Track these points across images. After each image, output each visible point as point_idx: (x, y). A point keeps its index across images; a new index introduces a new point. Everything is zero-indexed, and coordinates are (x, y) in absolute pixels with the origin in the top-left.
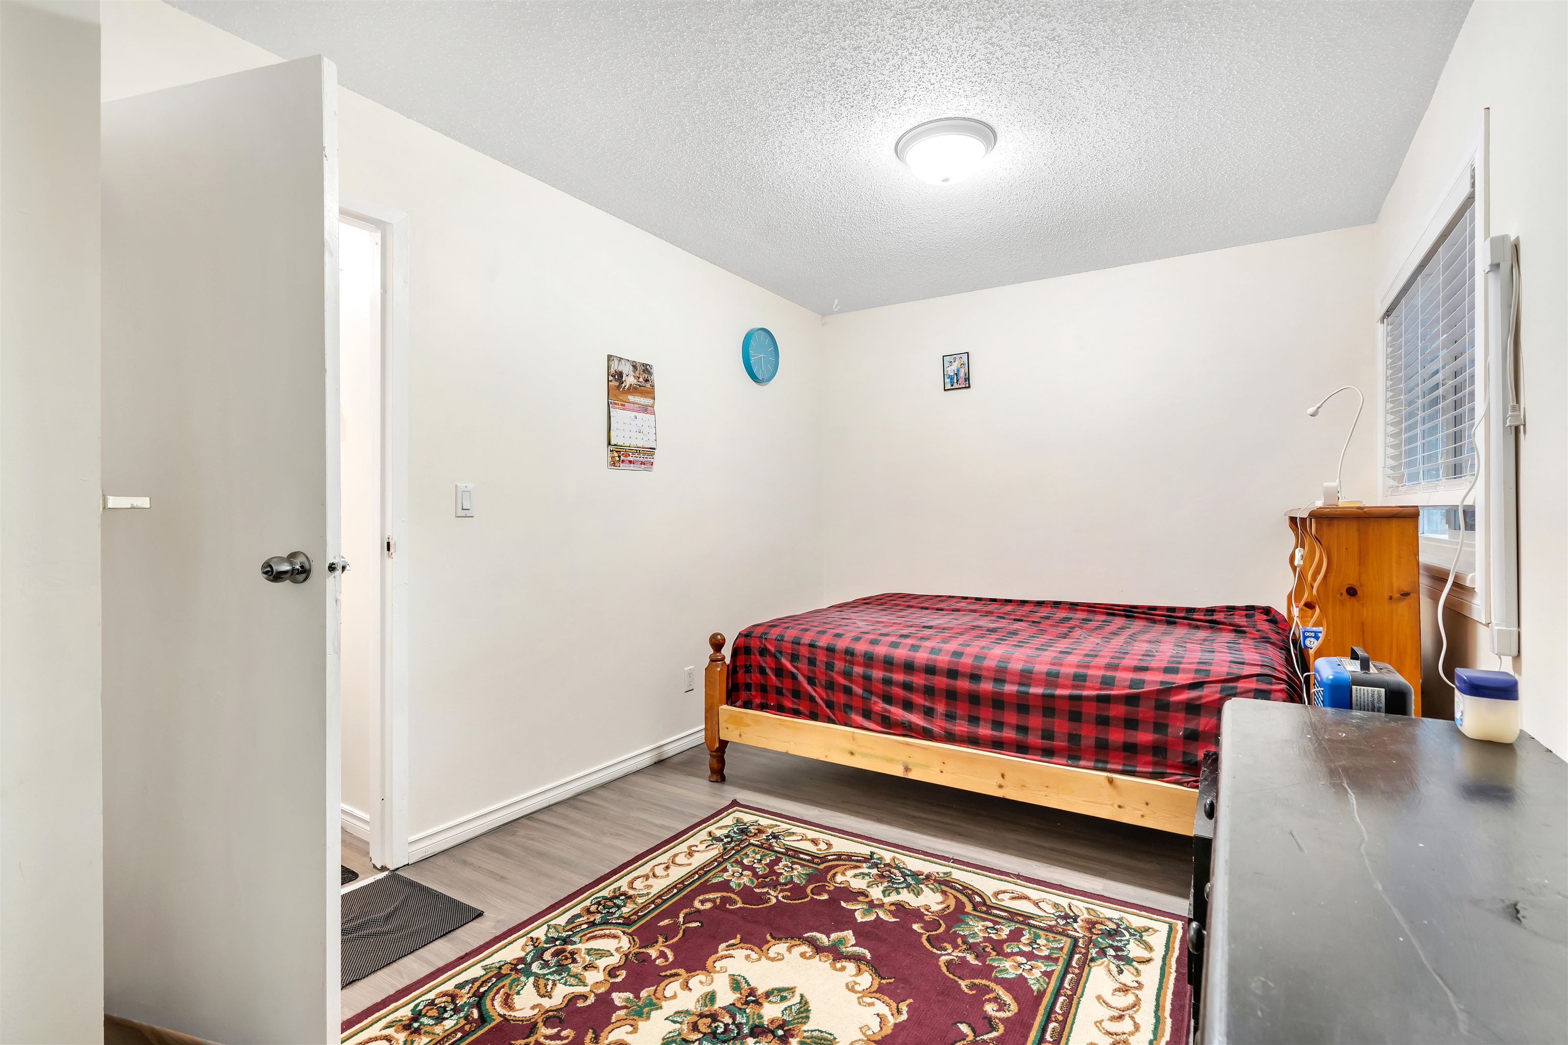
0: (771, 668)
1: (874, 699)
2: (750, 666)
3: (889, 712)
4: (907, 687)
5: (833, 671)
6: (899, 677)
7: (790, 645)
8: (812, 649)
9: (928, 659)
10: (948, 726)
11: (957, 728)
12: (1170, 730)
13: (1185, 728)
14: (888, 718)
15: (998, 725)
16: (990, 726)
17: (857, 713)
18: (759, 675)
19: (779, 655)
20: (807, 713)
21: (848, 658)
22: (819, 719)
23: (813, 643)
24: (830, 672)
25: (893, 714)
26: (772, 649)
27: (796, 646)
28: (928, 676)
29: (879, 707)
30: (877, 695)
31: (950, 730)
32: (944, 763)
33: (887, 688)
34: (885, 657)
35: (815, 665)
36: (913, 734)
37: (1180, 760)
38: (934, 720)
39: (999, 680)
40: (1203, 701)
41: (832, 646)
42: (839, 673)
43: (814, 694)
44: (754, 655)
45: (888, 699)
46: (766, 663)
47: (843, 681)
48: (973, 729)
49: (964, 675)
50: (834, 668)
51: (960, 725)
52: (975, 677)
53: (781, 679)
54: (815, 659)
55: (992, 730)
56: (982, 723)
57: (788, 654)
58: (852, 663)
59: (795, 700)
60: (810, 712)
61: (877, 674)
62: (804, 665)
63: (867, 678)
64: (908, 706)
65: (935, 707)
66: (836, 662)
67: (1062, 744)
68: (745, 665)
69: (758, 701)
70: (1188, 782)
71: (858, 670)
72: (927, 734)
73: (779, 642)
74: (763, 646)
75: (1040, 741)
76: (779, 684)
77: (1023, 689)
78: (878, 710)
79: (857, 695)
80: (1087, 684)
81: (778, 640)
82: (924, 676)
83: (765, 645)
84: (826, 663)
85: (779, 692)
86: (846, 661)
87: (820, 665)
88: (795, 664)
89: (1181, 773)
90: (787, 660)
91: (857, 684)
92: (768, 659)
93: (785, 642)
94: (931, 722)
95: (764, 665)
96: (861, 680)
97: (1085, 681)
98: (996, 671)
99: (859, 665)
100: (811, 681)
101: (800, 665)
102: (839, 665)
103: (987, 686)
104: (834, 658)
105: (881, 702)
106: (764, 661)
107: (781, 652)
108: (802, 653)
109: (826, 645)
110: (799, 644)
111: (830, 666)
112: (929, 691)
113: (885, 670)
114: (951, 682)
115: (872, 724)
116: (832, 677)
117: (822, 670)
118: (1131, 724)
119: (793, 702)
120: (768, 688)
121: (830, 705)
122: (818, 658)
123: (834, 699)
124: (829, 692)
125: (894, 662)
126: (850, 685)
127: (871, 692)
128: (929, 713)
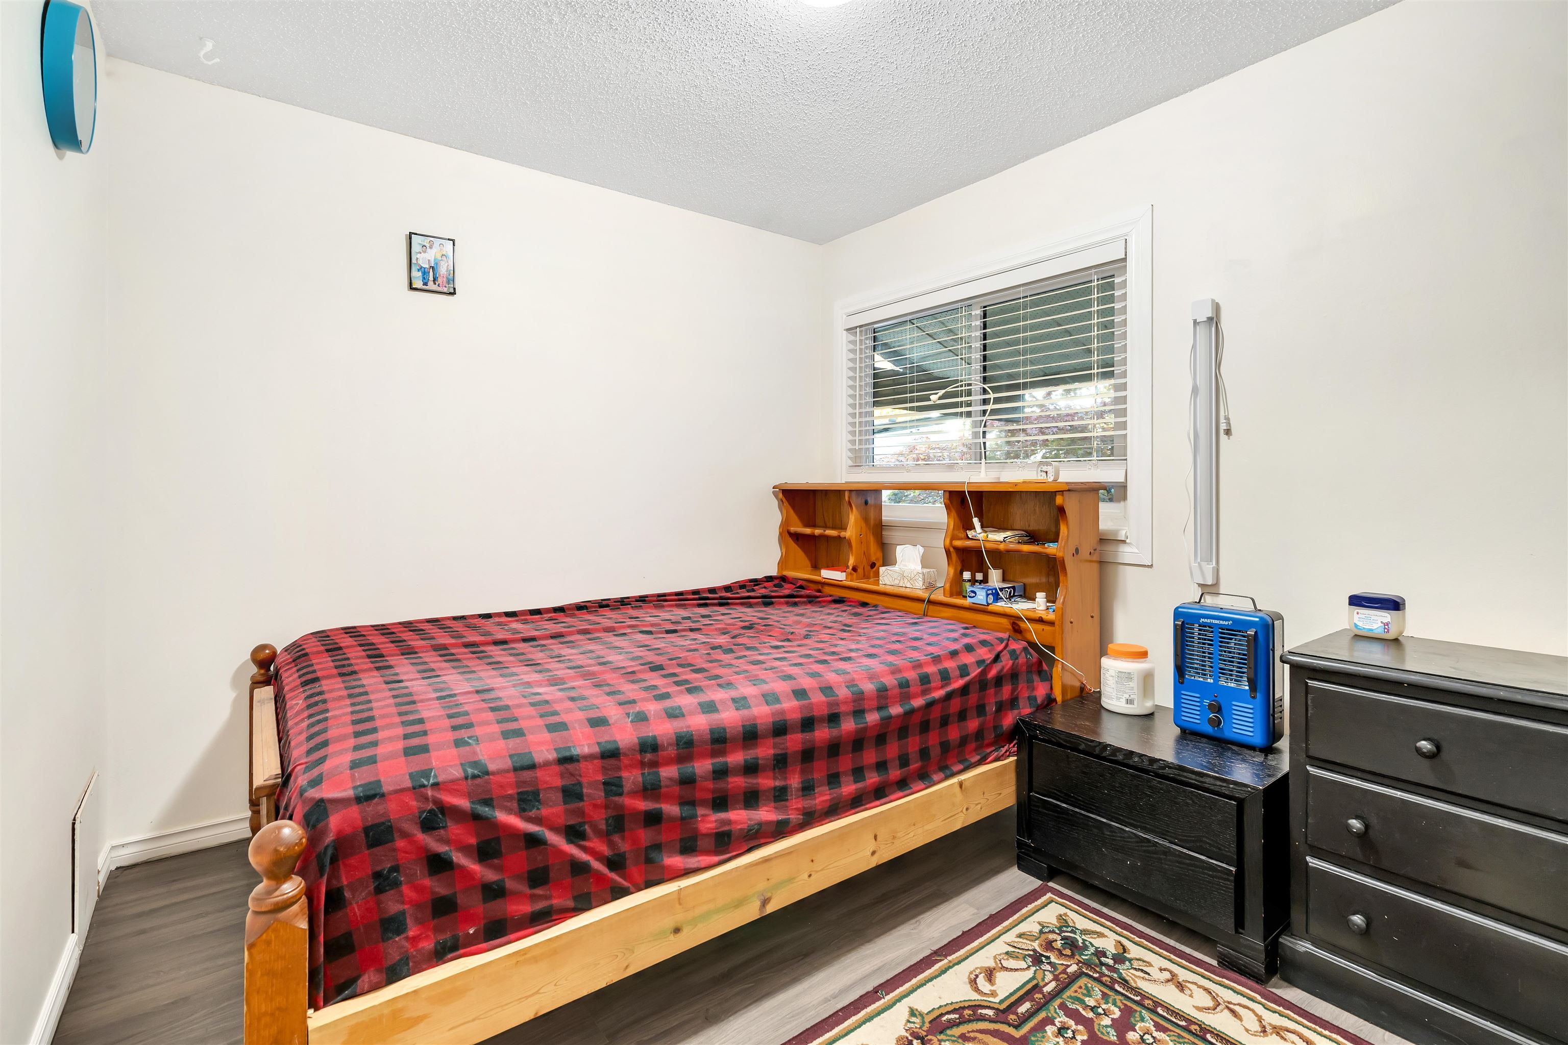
0: (465, 849)
1: (701, 811)
2: (395, 869)
3: (729, 822)
4: (751, 769)
5: (621, 795)
6: (736, 758)
7: (511, 778)
8: (569, 766)
9: (773, 714)
10: (807, 803)
11: (817, 801)
12: (987, 709)
13: (996, 702)
14: (728, 834)
15: (858, 773)
16: (852, 778)
17: (671, 853)
18: (428, 882)
19: (485, 810)
20: (570, 903)
21: (648, 756)
22: (594, 904)
23: (567, 754)
24: (616, 799)
25: (736, 822)
26: (463, 803)
27: (527, 775)
28: (778, 740)
29: (712, 822)
30: (703, 803)
31: (811, 807)
32: (812, 861)
33: (721, 785)
34: (712, 731)
35: (580, 797)
36: (762, 841)
37: (993, 736)
38: (787, 803)
39: (859, 713)
40: (1005, 670)
41: (610, 747)
42: (634, 794)
43: (584, 857)
44: (405, 835)
45: (721, 803)
46: (447, 842)
47: (644, 805)
48: (836, 792)
49: (821, 720)
50: (621, 786)
51: (821, 795)
52: (833, 718)
53: (496, 861)
54: (580, 784)
55: (856, 782)
56: (843, 779)
57: (510, 798)
58: (654, 764)
59: (539, 891)
60: (575, 898)
61: (702, 767)
62: (554, 808)
63: (687, 781)
64: (751, 799)
65: (789, 782)
66: (625, 774)
67: (916, 765)
68: (377, 875)
69: (428, 945)
70: (1002, 755)
71: (669, 772)
72: (781, 830)
73: (479, 781)
74: (431, 806)
75: (899, 772)
76: (490, 876)
77: (884, 713)
78: (708, 828)
79: (672, 819)
80: (932, 684)
81: (474, 777)
82: (771, 741)
83: (436, 802)
84: (605, 784)
85: (493, 892)
86: (642, 764)
87: (593, 793)
88: (533, 813)
89: (994, 748)
90: (509, 811)
91: (668, 798)
92: (454, 829)
93: (493, 773)
94: (785, 809)
95: (442, 849)
96: (677, 789)
97: (929, 682)
98: (854, 701)
99: (669, 762)
100: (574, 834)
101: (544, 811)
102: (632, 778)
103: (849, 725)
104: (619, 769)
105: (711, 812)
106: (441, 840)
107: (488, 802)
108: (546, 783)
109: (596, 749)
110: (532, 767)
111: (612, 787)
112: (781, 762)
113: (714, 754)
114: (807, 736)
115: (700, 858)
116: (620, 807)
117: (599, 802)
118: (962, 716)
119: (534, 898)
120: (461, 900)
121: (615, 863)
122: (584, 781)
123: (624, 846)
124: (616, 838)
125: (728, 736)
126: (657, 806)
127: (692, 803)
128: (780, 795)
